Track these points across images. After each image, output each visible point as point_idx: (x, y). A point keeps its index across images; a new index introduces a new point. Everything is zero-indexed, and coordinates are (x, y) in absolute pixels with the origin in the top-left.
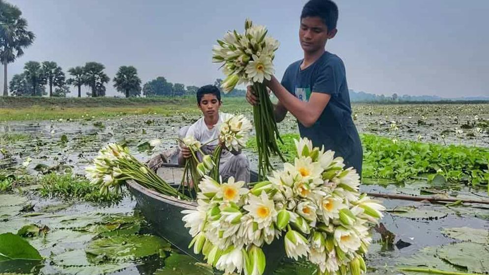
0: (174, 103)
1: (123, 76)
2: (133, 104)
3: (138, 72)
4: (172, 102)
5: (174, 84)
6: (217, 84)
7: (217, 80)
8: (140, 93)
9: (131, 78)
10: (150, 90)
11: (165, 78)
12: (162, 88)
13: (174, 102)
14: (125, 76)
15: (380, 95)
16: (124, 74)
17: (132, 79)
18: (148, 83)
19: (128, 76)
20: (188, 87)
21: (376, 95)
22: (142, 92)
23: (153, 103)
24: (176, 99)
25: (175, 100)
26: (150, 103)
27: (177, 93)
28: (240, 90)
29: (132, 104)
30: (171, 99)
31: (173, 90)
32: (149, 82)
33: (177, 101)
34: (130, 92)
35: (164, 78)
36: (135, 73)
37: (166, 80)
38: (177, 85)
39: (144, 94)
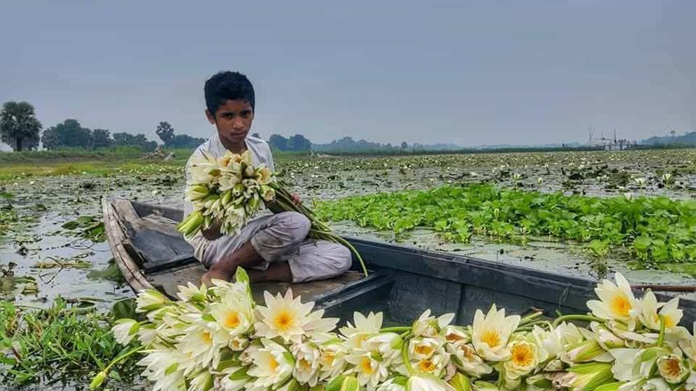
0: (98, 159)
1: (11, 118)
2: (31, 162)
3: (35, 111)
4: (93, 157)
5: (92, 130)
6: (161, 130)
7: (161, 123)
8: (38, 145)
9: (24, 121)
10: (53, 139)
11: (78, 122)
12: (73, 136)
13: (98, 156)
14: (14, 118)
15: (386, 144)
16: (13, 114)
17: (27, 122)
18: (50, 129)
19: (19, 118)
20: (115, 135)
21: (381, 145)
22: (41, 144)
23: (62, 158)
24: (101, 152)
25: (99, 153)
26: (58, 159)
27: (97, 143)
28: (197, 139)
29: (29, 161)
30: (93, 153)
31: (91, 139)
32: (52, 128)
33: (102, 155)
34: (22, 142)
35: (76, 122)
36: (31, 113)
37: (79, 124)
38: (97, 132)
39: (44, 147)
